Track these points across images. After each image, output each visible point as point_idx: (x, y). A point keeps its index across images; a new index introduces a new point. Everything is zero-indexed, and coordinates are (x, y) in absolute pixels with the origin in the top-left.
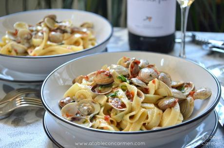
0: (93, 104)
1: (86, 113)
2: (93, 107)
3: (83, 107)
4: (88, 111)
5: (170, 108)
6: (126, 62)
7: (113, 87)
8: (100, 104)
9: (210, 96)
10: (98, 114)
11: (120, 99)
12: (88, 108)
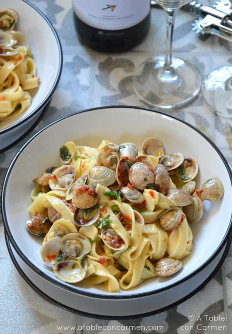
0: (80, 240)
1: (74, 255)
2: (81, 244)
3: (68, 246)
4: (76, 251)
5: (177, 228)
6: (107, 156)
7: (101, 207)
8: (90, 239)
9: (223, 196)
10: (89, 254)
11: (114, 231)
12: (75, 247)
